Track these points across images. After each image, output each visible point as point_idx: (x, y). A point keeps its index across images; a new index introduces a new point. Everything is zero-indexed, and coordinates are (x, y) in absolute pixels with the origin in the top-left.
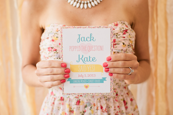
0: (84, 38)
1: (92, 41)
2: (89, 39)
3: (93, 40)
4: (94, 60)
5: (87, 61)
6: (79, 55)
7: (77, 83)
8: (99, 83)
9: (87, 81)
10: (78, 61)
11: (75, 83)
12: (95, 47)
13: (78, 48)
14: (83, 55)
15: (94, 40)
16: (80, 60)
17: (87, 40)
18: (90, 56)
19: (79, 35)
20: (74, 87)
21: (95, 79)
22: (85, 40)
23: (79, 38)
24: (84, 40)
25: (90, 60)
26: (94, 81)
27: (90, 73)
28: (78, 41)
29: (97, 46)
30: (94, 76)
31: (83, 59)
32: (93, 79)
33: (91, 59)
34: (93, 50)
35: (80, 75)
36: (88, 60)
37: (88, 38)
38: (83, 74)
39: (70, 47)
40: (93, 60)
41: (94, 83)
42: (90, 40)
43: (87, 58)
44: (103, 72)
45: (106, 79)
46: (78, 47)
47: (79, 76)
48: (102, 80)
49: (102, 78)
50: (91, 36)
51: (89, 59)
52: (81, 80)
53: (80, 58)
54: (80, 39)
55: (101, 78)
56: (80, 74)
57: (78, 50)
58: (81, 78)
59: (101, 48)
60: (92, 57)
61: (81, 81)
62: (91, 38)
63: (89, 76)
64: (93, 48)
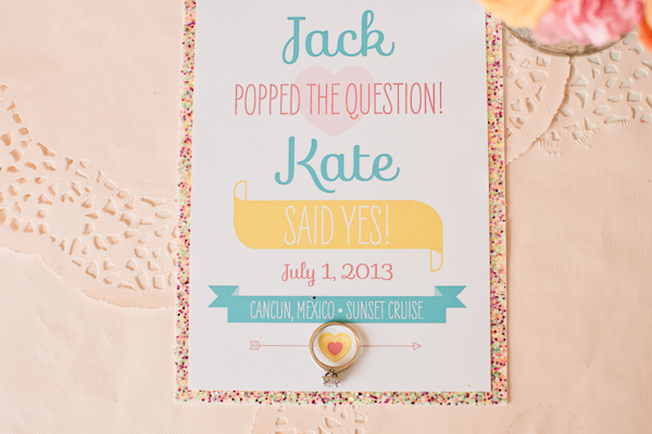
0: (325, 34)
1: (372, 53)
2: (352, 45)
3: (377, 46)
4: (381, 173)
5: (341, 175)
6: (292, 140)
7: (270, 321)
8: (418, 321)
9: (341, 309)
10: (284, 178)
11: (259, 320)
12: (393, 94)
13: (286, 99)
14: (314, 143)
15: (386, 47)
16: (299, 170)
17: (340, 48)
18: (357, 148)
19: (297, 20)
20: (255, 346)
21: (388, 299)
22: (332, 48)
23: (296, 37)
24: (325, 50)
25: (356, 174)
26: (386, 310)
27: (356, 256)
28: (289, 57)
29: (402, 88)
30: (382, 273)
31: (315, 163)
32: (374, 298)
33: (366, 168)
34: (379, 109)
35: (295, 266)
36: (348, 172)
37: (348, 37)
38: (314, 259)
39: (240, 92)
40: (376, 171)
41: (387, 320)
42: (364, 51)
43: (341, 158)
44: (441, 251)
45: (459, 297)
46: (286, 90)
47: (288, 274)
48: (438, 306)
49: (438, 288)
50: (365, 26)
51: (351, 166)
52: (302, 299)
53: (300, 155)
54: (297, 44)
55: (431, 292)
56: (294, 258)
57: (286, 109)
58: (299, 288)
59: (431, 98)
60: (371, 150)
61: (301, 308)
62: (369, 37)
63: (353, 273)
64: (381, 100)
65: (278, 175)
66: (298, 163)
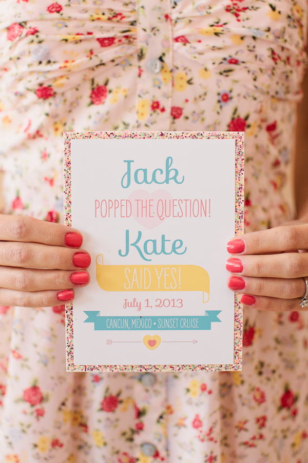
0: (145, 171)
1: (172, 182)
2: (161, 177)
3: (175, 178)
4: (177, 250)
5: (155, 251)
6: (127, 232)
7: (117, 329)
8: (196, 329)
9: (155, 323)
10: (123, 253)
11: (111, 329)
12: (183, 206)
13: (124, 208)
14: (140, 233)
15: (179, 179)
16: (132, 248)
17: (154, 179)
18: (163, 236)
19: (129, 162)
20: (109, 342)
21: (180, 317)
22: (149, 179)
23: (129, 172)
24: (145, 180)
25: (163, 251)
26: (179, 323)
27: (163, 295)
28: (125, 184)
29: (188, 202)
30: (177, 303)
31: (141, 245)
32: (173, 317)
33: (168, 248)
34: (176, 214)
35: (130, 300)
36: (159, 249)
37: (158, 172)
38: (141, 297)
39: (98, 204)
40: (174, 249)
41: (179, 328)
42: (167, 181)
43: (154, 242)
44: (208, 292)
45: (218, 316)
46: (124, 203)
47: (126, 305)
48: (206, 321)
49: (207, 311)
50: (168, 166)
51: (161, 246)
52: (134, 318)
53: (132, 241)
54: (130, 176)
55: (203, 314)
56: (130, 296)
57: (124, 214)
58: (132, 312)
59: (204, 208)
60: (171, 237)
61: (134, 322)
62: (170, 173)
63: (161, 304)
64: (177, 209)
65: (120, 251)
66: (131, 245)
